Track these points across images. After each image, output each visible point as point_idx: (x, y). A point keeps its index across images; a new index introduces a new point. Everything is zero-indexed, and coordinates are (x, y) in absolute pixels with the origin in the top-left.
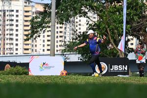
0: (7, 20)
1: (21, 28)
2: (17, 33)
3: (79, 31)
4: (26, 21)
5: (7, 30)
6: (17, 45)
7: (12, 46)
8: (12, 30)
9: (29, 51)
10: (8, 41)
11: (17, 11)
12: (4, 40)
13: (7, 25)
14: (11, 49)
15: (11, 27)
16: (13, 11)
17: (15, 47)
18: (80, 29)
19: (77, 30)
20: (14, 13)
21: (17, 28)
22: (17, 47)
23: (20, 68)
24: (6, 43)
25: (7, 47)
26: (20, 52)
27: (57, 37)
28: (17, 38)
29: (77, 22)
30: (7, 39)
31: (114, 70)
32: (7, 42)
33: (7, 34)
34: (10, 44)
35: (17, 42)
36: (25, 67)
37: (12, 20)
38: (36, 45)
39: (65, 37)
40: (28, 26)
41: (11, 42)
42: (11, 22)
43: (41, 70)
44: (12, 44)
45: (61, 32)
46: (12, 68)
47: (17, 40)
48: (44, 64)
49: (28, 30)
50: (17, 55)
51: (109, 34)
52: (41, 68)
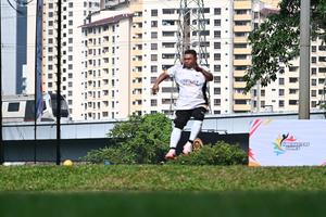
0: (194, 33)
1: (226, 50)
4: (239, 34)
8: (205, 56)
9: (248, 107)
11: (218, 11)
16: (207, 10)
17: (214, 97)
20: (211, 16)
23: (226, 147)
26: (226, 107)
36: (238, 145)
37: (207, 33)
38: (263, 92)
40: (244, 45)
42: (203, 37)
43: (278, 153)
45: (322, 59)
46: (208, 147)
48: (285, 137)
49: (244, 56)
50: (217, 116)
52: (277, 147)
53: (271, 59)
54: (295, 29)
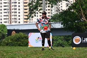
2: (19, 8)
5: (13, 6)
6: (19, 16)
7: (16, 17)
12: (11, 13)
14: (15, 19)
21: (19, 5)
22: (19, 18)
24: (12, 15)
25: (12, 17)
30: (13, 12)
31: (85, 41)
33: (13, 9)
34: (15, 16)
35: (19, 14)
41: (15, 15)
44: (16, 15)
51: (82, 12)
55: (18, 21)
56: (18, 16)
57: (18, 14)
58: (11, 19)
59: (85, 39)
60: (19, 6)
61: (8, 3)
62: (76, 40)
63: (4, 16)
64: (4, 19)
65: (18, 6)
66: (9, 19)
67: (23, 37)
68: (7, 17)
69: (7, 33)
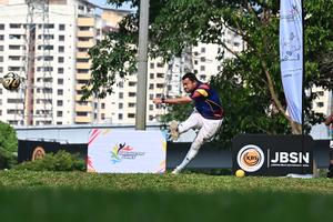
0: (39, 48)
1: (69, 64)
2: (60, 76)
3: (200, 73)
4: (82, 50)
5: (39, 69)
6: (60, 103)
7: (48, 107)
8: (49, 69)
9: (88, 118)
10: (40, 95)
11: (62, 27)
12: (32, 91)
13: (39, 59)
14: (46, 112)
15: (48, 63)
16: (52, 26)
17: (56, 108)
18: (203, 68)
19: (196, 72)
20: (56, 32)
21: (61, 65)
22: (60, 109)
23: (67, 156)
24: (35, 98)
25: (37, 107)
26: (68, 119)
27: (152, 86)
28: (60, 87)
29: (196, 54)
30: (38, 90)
31: (278, 162)
32: (38, 95)
33: (39, 79)
34: (45, 101)
35: (60, 98)
36: (78, 154)
37: (51, 48)
38: (103, 105)
39: (170, 88)
40: (86, 60)
41: (47, 98)
42: (47, 51)
43: (115, 162)
44: (50, 101)
45: (160, 75)
46: (50, 155)
47: (60, 92)
48: (121, 146)
49: (85, 71)
50: (60, 126)
51: (270, 82)
52: (114, 155)
53: (109, 73)
54: (133, 46)
55: (56, 119)
56: (55, 102)
57: (55, 97)
58: (32, 111)
59: (277, 154)
60: (61, 70)
61: (24, 59)
62: (247, 158)
63: (10, 101)
64: (10, 111)
65: (56, 70)
66: (26, 111)
67: (70, 166)
68: (20, 106)
69: (16, 154)
